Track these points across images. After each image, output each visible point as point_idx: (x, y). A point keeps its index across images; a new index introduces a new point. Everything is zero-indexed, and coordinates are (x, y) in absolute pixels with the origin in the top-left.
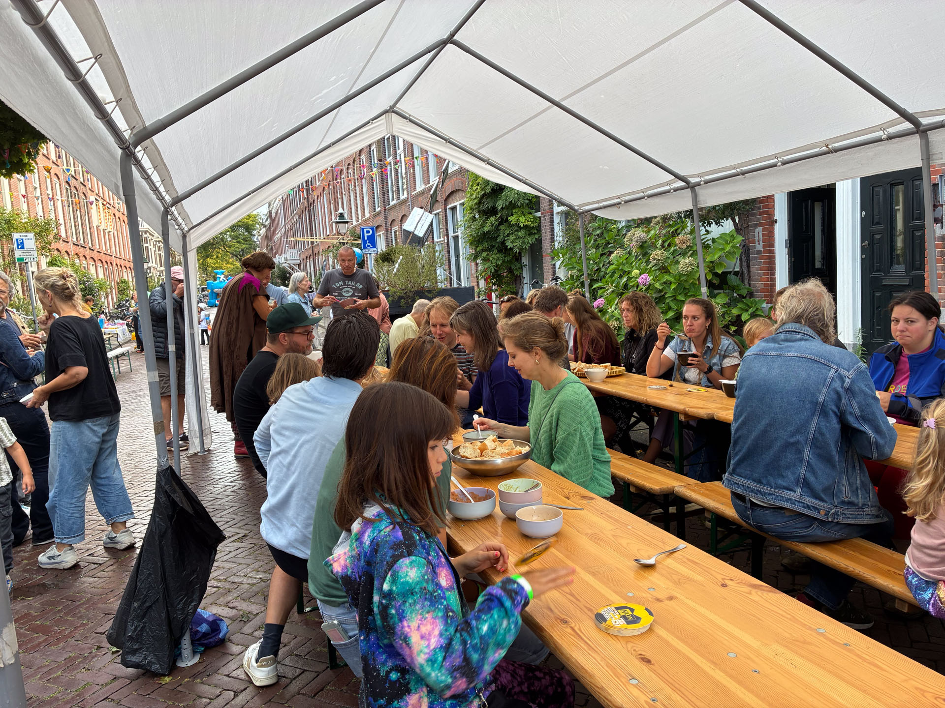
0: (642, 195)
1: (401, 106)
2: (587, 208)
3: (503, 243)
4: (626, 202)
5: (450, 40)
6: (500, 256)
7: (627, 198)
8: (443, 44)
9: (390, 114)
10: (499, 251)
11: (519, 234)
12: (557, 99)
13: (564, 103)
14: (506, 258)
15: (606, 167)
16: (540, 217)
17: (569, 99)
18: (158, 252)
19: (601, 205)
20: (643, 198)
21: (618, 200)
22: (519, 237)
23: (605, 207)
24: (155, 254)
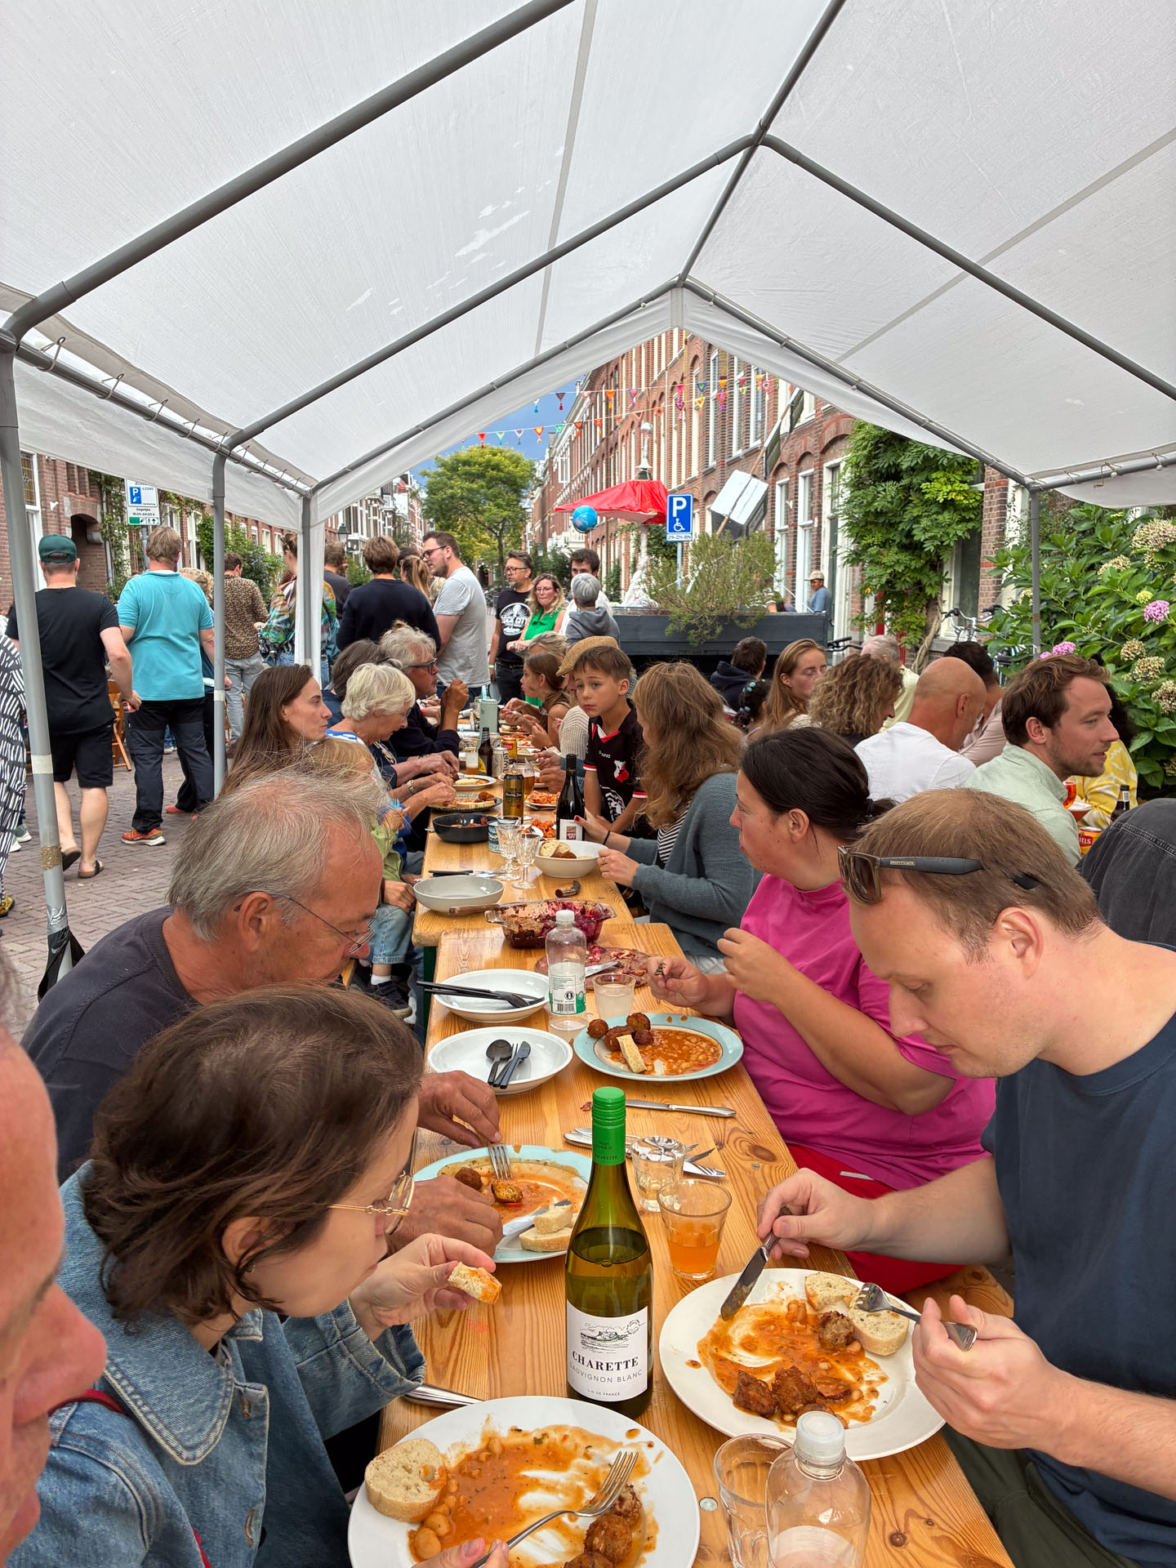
0: (1152, 460)
1: (697, 275)
2: (1048, 481)
3: (909, 534)
4: (1121, 473)
5: (760, 138)
6: (904, 557)
7: (1124, 465)
8: (750, 145)
9: (680, 290)
10: (903, 548)
11: (940, 517)
12: (973, 259)
13: (988, 268)
14: (913, 563)
15: (1077, 402)
16: (982, 493)
17: (997, 259)
18: (372, 518)
19: (1073, 476)
20: (1154, 466)
21: (1106, 469)
22: (938, 525)
23: (1080, 481)
24: (368, 521)
